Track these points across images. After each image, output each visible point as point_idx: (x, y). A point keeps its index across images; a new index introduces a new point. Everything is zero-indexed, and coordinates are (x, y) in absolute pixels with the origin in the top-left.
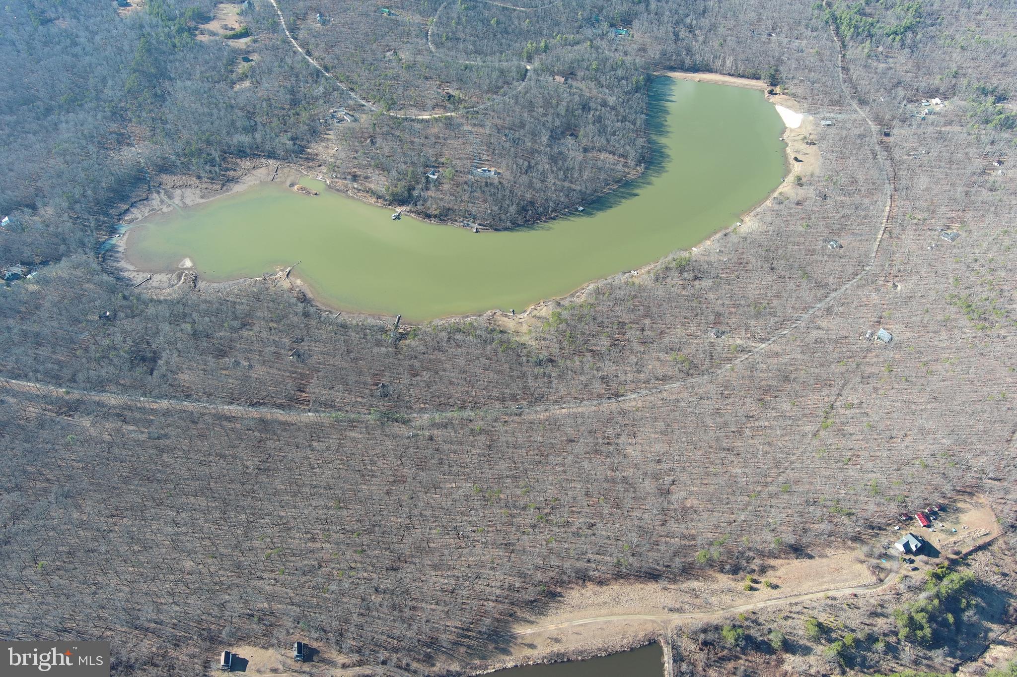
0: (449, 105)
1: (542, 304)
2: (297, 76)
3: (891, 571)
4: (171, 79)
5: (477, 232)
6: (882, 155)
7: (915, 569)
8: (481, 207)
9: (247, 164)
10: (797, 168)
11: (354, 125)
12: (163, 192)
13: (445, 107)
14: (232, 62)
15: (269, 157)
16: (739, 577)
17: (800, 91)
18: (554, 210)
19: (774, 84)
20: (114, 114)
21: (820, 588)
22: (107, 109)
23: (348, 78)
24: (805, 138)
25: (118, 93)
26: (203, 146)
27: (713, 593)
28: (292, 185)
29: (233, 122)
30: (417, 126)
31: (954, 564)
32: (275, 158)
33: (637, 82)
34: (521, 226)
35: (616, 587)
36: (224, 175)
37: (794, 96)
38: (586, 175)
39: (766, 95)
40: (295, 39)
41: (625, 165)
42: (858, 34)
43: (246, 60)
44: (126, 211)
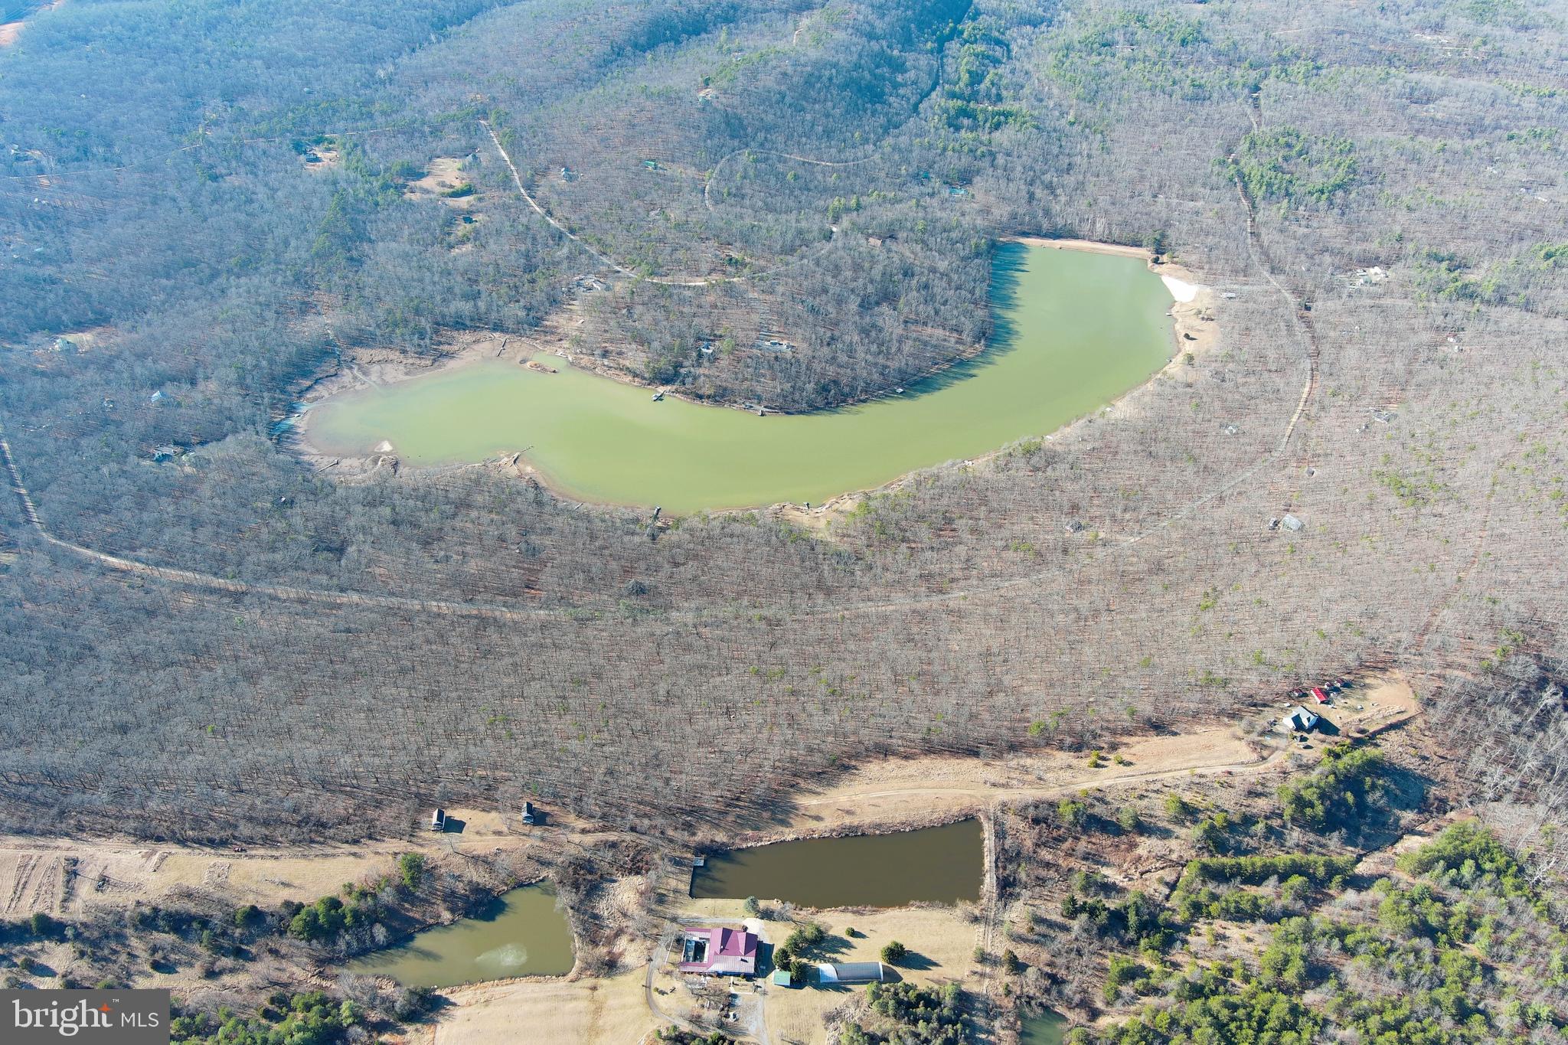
0: (729, 269)
1: (845, 497)
2: (534, 239)
3: (1277, 749)
4: (370, 241)
5: (762, 415)
6: (1299, 328)
7: (1307, 747)
8: (773, 386)
9: (467, 337)
10: (1189, 347)
11: (607, 294)
12: (356, 367)
13: (724, 272)
14: (450, 223)
15: (495, 330)
16: (1082, 754)
17: (1193, 258)
18: (865, 391)
19: (1160, 249)
20: (297, 280)
21: (1185, 765)
22: (288, 274)
23: (599, 241)
24: (1200, 312)
25: (304, 255)
26: (410, 316)
27: (1049, 769)
28: (523, 361)
29: (450, 290)
30: (688, 293)
31: (1357, 743)
32: (502, 331)
33: (977, 246)
34: (821, 408)
35: (926, 762)
36: (436, 350)
37: (1186, 265)
38: (907, 348)
39: (1150, 264)
40: (533, 197)
41: (959, 342)
42: (1272, 193)
43: (468, 220)
44: (309, 388)
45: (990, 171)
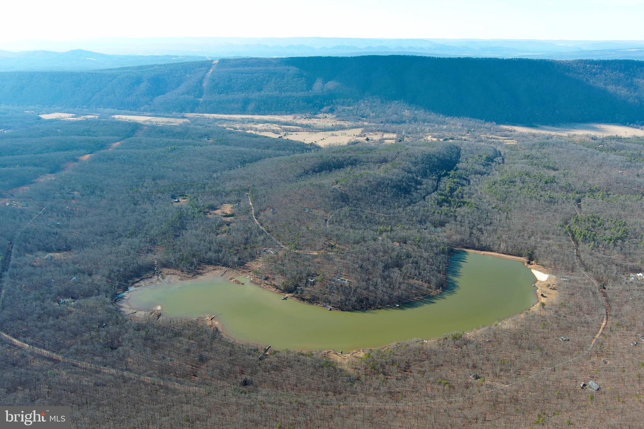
0: (329, 249)
1: (361, 350)
2: (251, 233)
4: (186, 229)
5: (330, 310)
8: (337, 297)
9: (211, 268)
10: (543, 300)
11: (275, 255)
12: (160, 276)
13: (326, 250)
14: (220, 226)
15: (223, 266)
17: (547, 262)
18: (380, 304)
19: (531, 258)
20: (151, 241)
22: (148, 238)
23: (278, 235)
24: (549, 286)
25: (157, 232)
26: (190, 257)
28: (231, 279)
29: (210, 248)
30: (309, 257)
32: (226, 266)
33: (443, 249)
34: (359, 310)
36: (196, 271)
37: (544, 266)
38: (403, 287)
39: (526, 264)
40: (257, 219)
41: (430, 288)
42: (586, 239)
43: (228, 225)
44: (137, 282)
45: (453, 222)
